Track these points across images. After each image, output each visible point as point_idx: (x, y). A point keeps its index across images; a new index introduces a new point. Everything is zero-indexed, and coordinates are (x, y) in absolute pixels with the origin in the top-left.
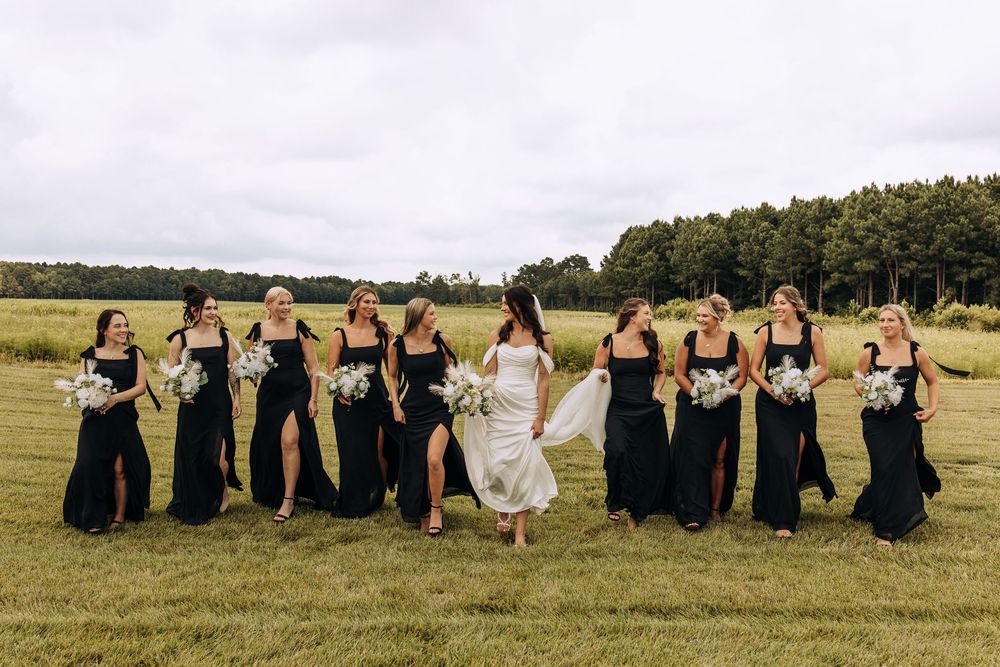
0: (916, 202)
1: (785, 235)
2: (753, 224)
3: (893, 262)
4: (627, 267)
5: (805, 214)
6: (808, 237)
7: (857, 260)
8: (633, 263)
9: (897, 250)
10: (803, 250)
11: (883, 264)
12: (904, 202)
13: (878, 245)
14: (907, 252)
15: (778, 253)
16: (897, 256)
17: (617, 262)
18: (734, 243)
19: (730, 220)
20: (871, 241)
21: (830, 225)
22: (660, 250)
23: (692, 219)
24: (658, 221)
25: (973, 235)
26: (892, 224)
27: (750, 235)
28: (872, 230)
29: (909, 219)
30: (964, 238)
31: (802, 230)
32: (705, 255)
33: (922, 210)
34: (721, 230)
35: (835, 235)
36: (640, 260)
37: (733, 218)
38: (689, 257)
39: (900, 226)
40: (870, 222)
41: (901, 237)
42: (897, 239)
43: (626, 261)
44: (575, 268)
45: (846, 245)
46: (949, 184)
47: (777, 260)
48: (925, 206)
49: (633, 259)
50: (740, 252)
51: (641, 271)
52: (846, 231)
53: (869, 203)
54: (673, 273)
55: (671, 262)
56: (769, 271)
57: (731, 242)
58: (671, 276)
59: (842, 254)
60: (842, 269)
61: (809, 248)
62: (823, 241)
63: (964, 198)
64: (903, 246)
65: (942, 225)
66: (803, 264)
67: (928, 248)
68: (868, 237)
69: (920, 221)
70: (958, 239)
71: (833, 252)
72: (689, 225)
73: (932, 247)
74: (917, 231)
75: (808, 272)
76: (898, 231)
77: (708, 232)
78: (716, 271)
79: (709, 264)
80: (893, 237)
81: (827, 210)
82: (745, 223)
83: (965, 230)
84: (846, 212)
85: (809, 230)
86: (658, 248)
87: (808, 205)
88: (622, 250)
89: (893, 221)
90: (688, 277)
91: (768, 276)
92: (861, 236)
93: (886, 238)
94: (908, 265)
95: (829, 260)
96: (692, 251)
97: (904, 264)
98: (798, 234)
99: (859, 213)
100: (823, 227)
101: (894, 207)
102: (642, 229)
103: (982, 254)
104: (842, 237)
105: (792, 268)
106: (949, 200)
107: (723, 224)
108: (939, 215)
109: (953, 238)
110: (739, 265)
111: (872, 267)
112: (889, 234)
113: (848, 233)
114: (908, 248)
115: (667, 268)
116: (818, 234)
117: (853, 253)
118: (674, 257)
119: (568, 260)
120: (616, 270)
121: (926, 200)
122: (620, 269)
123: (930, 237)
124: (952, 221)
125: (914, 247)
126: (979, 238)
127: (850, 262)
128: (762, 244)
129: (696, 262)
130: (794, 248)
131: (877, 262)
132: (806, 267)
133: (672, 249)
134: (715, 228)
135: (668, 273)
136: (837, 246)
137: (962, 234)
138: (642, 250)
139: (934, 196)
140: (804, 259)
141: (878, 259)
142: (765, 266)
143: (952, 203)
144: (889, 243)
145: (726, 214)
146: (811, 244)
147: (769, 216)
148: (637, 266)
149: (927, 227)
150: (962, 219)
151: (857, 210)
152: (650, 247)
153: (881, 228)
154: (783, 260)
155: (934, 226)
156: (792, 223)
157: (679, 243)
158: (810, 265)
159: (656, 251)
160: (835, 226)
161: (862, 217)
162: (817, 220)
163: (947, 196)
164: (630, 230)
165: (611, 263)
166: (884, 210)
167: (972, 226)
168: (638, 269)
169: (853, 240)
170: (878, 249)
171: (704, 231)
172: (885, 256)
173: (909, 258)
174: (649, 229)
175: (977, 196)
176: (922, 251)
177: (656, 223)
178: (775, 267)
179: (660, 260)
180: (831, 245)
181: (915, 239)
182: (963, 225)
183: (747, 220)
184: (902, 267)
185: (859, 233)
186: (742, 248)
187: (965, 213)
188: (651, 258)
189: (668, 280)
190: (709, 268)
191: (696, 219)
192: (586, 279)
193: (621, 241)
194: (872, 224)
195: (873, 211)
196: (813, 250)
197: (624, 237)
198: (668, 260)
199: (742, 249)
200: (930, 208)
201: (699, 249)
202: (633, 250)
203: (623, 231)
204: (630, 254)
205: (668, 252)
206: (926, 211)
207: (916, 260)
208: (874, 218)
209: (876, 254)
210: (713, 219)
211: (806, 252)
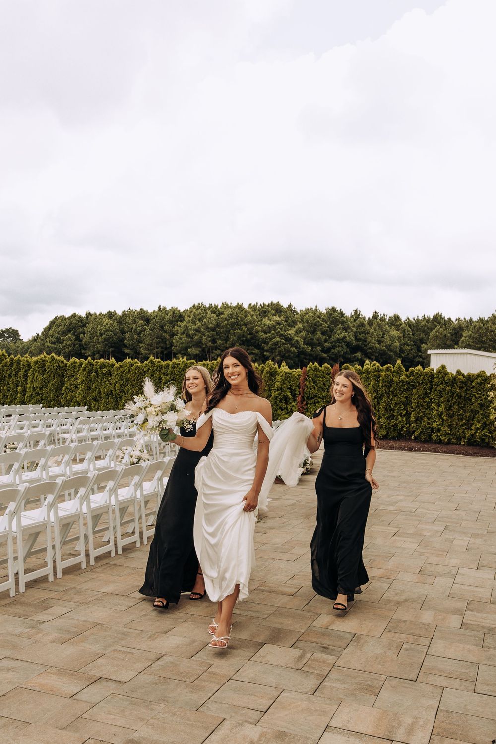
0: (222, 316)
1: (152, 330)
2: (135, 322)
3: (209, 349)
4: (54, 343)
5: (164, 318)
6: (165, 332)
7: (190, 347)
8: (58, 341)
9: (210, 343)
10: (162, 339)
11: (203, 350)
12: (215, 316)
13: (201, 340)
14: (215, 344)
15: (148, 341)
16: (211, 346)
17: (47, 340)
18: (123, 332)
19: (121, 318)
20: (197, 337)
21: (177, 326)
22: (76, 334)
23: (98, 314)
24: (75, 314)
25: (249, 337)
26: (208, 328)
27: (132, 329)
28: (198, 331)
29: (218, 326)
30: (244, 339)
31: (162, 327)
32: (105, 339)
33: (224, 321)
34: (115, 323)
35: (179, 332)
36: (63, 340)
37: (123, 316)
38: (95, 339)
39: (213, 330)
40: (197, 326)
41: (213, 336)
42: (210, 337)
43: (53, 340)
44: (9, 338)
45: (184, 338)
46: (239, 308)
47: (148, 345)
48: (226, 319)
49: (58, 339)
50: (126, 338)
51: (63, 347)
52: (185, 330)
53: (198, 315)
54: (84, 349)
55: (83, 342)
56: (142, 351)
57: (120, 331)
58: (83, 351)
59: (182, 343)
60: (183, 352)
61: (166, 338)
62: (172, 335)
63: (246, 316)
64: (214, 341)
65: (234, 331)
66: (162, 348)
67: (226, 343)
68: (196, 335)
69: (223, 327)
70: (241, 339)
71: (177, 342)
72: (95, 319)
73: (228, 342)
74: (221, 333)
75: (165, 352)
76: (211, 332)
77: (107, 324)
78: (111, 349)
79: (107, 345)
80: (208, 335)
81: (177, 317)
82: (129, 320)
83: (245, 334)
84: (186, 318)
85: (166, 328)
86: (74, 333)
87: (166, 313)
88: (51, 332)
89: (209, 326)
90: (94, 352)
91: (142, 354)
92: (192, 334)
93: (205, 336)
94: (216, 352)
95: (176, 347)
96: (97, 336)
97: (214, 351)
98: (160, 330)
99: (192, 320)
100: (173, 327)
101: (210, 319)
102: (63, 319)
103: (253, 347)
104: (183, 333)
105: (156, 350)
106: (238, 317)
107: (116, 320)
108: (232, 325)
109: (239, 338)
110: (125, 346)
111: (198, 352)
112: (207, 334)
113: (186, 332)
114: (216, 342)
115: (80, 345)
116: (171, 330)
117: (188, 343)
118: (85, 339)
119: (4, 332)
120: (46, 345)
121: (226, 316)
122: (50, 345)
123: (228, 337)
124: (239, 329)
125: (219, 342)
126: (252, 338)
127: (186, 348)
128: (139, 334)
129: (99, 343)
130: (157, 338)
131: (200, 349)
132: (163, 350)
133: (84, 333)
134: (112, 322)
135: (81, 349)
136: (180, 338)
137: (243, 336)
138: (64, 333)
139: (231, 315)
140: (162, 345)
141: (201, 347)
142: (141, 347)
143: (239, 319)
144: (206, 339)
145: (119, 313)
146: (167, 337)
147: (144, 317)
148: (60, 343)
149: (226, 331)
150: (244, 328)
151: (191, 318)
152: (70, 331)
153: (202, 330)
154: (151, 345)
155: (229, 331)
156: (157, 323)
157: (89, 330)
158: (166, 348)
159: (74, 334)
160: (180, 327)
161: (194, 323)
162: (171, 322)
163: (237, 314)
164: (56, 318)
165: (43, 340)
166: (205, 320)
167: (248, 332)
168: (61, 345)
169: (188, 336)
170: (201, 342)
171: (105, 324)
172: (204, 346)
173: (216, 348)
174: (69, 319)
175: (252, 316)
176: (223, 344)
177: (74, 316)
178: (146, 349)
179: (76, 340)
180: (176, 338)
181: (220, 337)
182: (244, 331)
183: (131, 318)
184: (212, 352)
185: (191, 332)
186: (127, 335)
187: (246, 325)
188: (70, 338)
189: (81, 353)
190: (107, 347)
191: (100, 315)
192: (18, 347)
193: (50, 325)
194: (199, 328)
195: (200, 320)
196: (168, 340)
197: (52, 323)
198: (81, 341)
199: (127, 337)
200: (228, 320)
201: (101, 335)
202: (58, 332)
203: (52, 318)
204: (56, 335)
205: (81, 335)
206: (226, 322)
207: (219, 349)
208: (200, 324)
209: (200, 345)
210: (111, 315)
211: (164, 340)
